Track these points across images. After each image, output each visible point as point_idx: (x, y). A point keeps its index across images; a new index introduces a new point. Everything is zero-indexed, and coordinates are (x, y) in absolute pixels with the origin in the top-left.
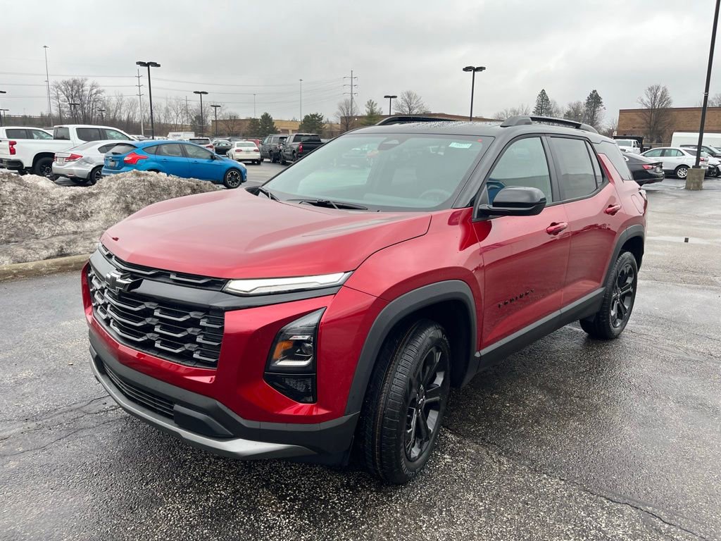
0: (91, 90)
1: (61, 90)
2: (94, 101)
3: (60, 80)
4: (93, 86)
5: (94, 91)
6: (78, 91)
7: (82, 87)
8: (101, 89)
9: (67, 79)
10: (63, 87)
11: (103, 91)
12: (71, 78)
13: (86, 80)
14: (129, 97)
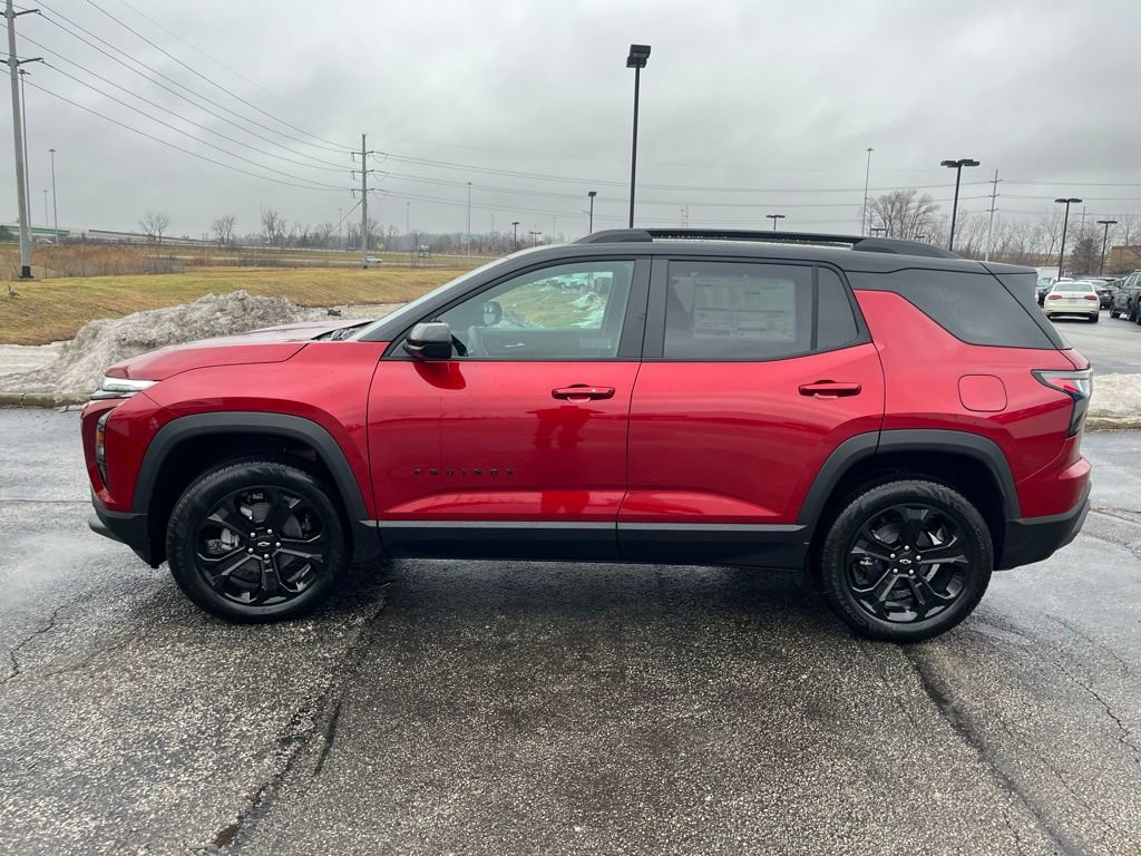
0: (920, 207)
1: (877, 209)
2: (920, 223)
3: (876, 195)
4: (923, 201)
5: (923, 209)
6: (899, 211)
7: (908, 203)
8: (934, 204)
9: (887, 194)
10: (881, 206)
11: (937, 208)
12: (892, 191)
13: (915, 192)
14: (974, 215)
